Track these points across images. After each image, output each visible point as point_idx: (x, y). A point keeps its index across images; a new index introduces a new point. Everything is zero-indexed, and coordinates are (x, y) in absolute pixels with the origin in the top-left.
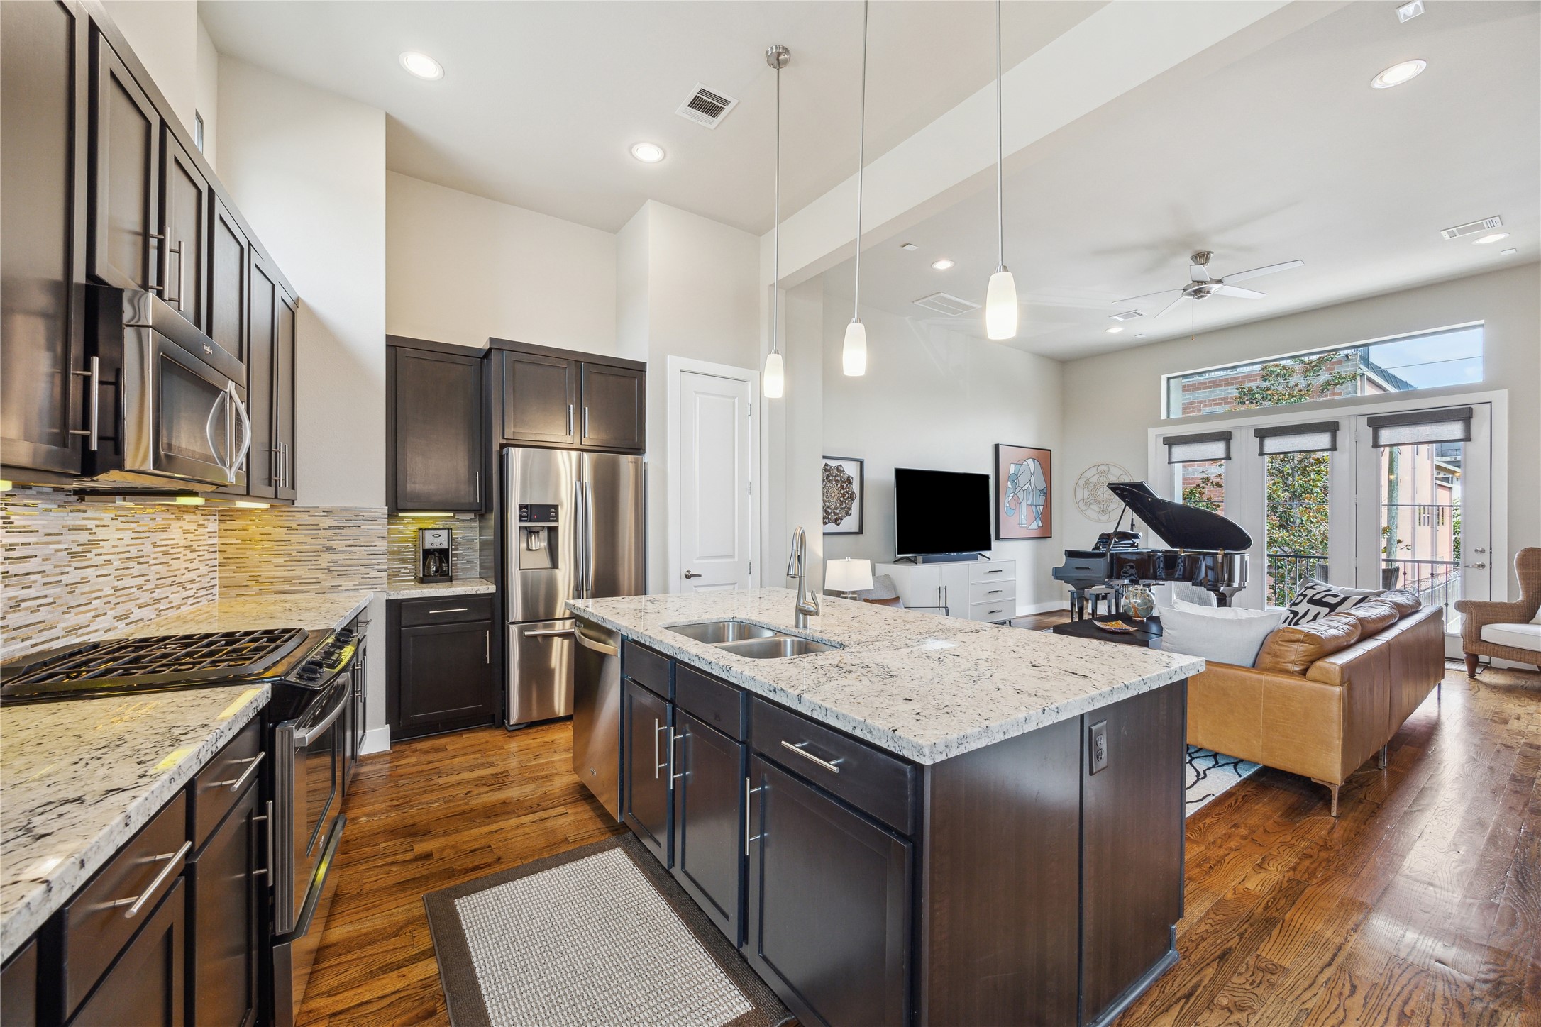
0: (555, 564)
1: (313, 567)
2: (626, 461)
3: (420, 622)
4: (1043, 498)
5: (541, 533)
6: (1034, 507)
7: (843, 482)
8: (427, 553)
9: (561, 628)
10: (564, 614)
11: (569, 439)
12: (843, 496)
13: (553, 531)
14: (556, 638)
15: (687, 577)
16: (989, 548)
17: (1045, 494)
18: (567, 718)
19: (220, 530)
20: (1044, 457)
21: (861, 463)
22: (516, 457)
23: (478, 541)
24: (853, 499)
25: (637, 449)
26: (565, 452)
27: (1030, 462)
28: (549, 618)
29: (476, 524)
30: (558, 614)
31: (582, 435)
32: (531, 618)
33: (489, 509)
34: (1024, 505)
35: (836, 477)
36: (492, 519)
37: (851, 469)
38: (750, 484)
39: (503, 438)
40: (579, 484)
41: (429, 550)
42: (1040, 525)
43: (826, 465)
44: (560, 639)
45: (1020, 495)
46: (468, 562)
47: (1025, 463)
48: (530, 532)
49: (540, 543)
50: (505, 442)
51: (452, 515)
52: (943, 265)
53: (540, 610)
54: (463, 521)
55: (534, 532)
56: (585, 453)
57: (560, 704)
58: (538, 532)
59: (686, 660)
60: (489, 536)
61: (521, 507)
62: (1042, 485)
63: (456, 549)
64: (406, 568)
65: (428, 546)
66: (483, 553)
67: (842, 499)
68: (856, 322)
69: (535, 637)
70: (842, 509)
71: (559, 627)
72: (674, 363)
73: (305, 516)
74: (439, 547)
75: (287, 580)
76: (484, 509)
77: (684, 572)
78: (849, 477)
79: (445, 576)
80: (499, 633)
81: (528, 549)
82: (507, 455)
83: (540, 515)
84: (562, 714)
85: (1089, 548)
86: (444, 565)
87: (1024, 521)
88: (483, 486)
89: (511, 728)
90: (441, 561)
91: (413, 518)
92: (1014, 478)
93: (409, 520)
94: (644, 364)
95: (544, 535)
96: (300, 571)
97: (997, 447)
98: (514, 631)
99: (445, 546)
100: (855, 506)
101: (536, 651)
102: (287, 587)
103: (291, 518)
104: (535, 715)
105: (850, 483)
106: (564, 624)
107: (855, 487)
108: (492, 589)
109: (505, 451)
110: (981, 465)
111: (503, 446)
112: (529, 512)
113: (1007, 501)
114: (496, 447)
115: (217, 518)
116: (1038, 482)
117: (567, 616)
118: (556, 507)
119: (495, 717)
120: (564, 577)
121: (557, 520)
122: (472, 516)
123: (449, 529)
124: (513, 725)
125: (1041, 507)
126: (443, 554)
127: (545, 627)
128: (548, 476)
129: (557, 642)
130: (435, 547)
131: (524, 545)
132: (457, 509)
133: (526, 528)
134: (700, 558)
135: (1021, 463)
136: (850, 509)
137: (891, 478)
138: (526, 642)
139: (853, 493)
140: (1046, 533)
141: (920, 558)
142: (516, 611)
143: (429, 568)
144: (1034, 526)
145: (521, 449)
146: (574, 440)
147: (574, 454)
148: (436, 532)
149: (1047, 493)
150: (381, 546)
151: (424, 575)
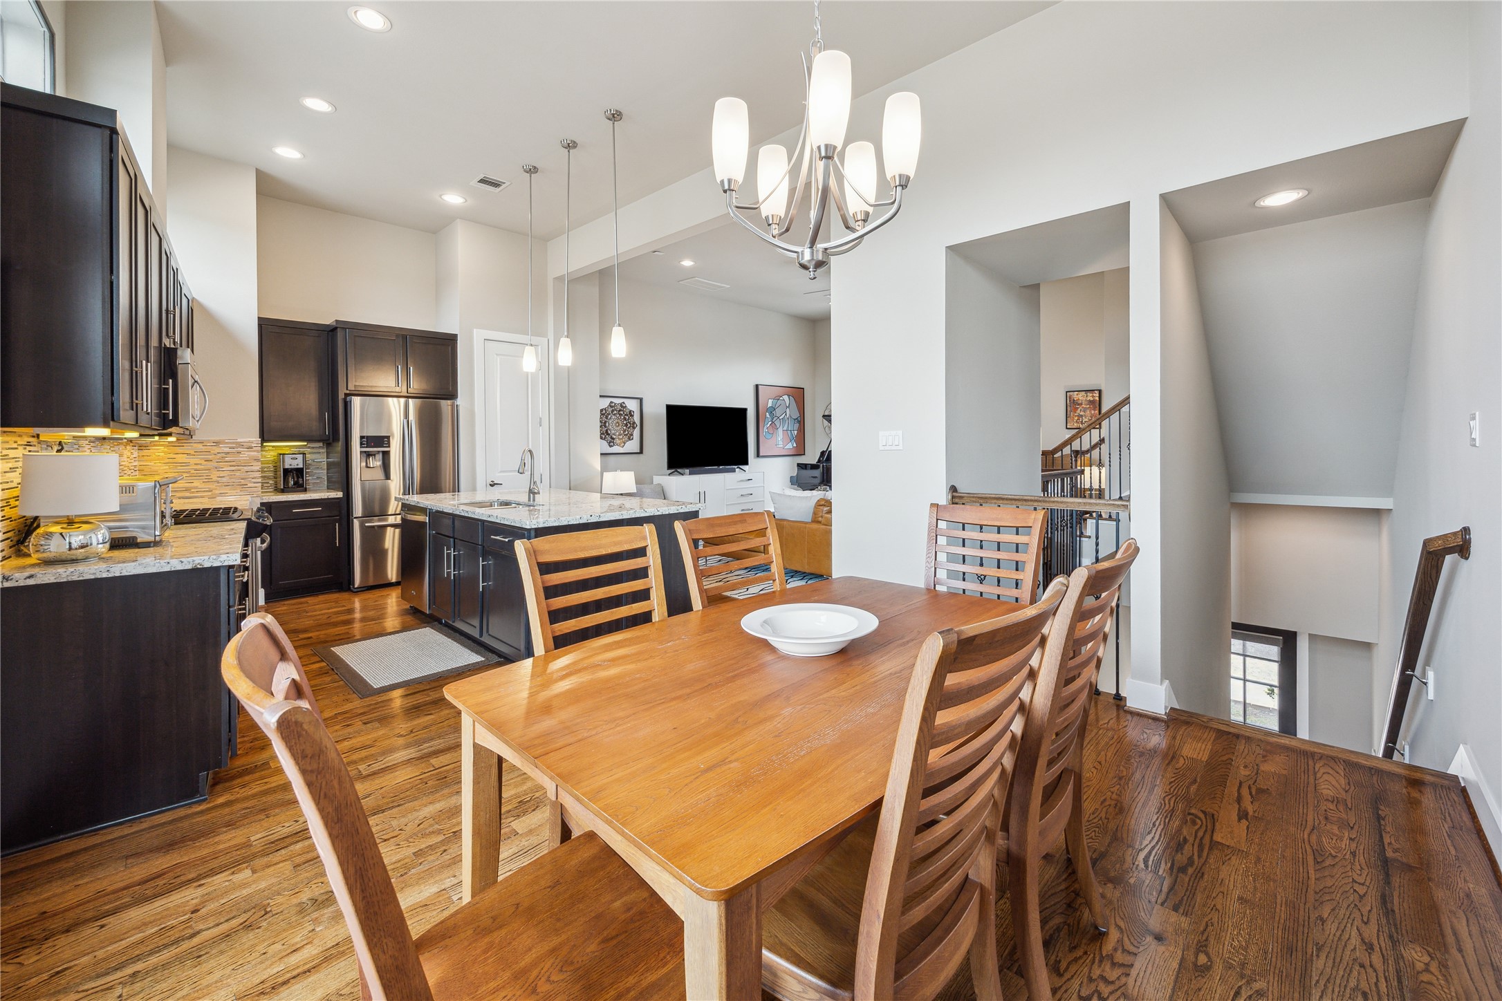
0: (388, 477)
1: (206, 480)
2: (445, 405)
3: (286, 518)
4: (797, 426)
5: (377, 456)
6: (789, 432)
7: (626, 415)
8: (287, 472)
9: (393, 520)
10: (396, 511)
11: (398, 389)
12: (626, 425)
13: (386, 455)
14: (389, 528)
15: (491, 485)
16: (746, 463)
17: (799, 422)
18: (398, 584)
19: (139, 456)
20: (798, 394)
21: (641, 400)
22: (356, 402)
23: (325, 463)
24: (634, 428)
25: (452, 396)
26: (395, 399)
27: (786, 397)
28: (383, 514)
29: (324, 450)
30: (391, 510)
31: (408, 386)
32: (369, 513)
33: (336, 439)
34: (780, 431)
35: (619, 411)
36: (339, 446)
37: (632, 405)
38: (541, 419)
39: (347, 389)
40: (405, 421)
41: (288, 469)
42: (795, 445)
43: (611, 402)
44: (393, 529)
45: (777, 423)
46: (318, 478)
47: (781, 398)
48: (368, 455)
49: (376, 462)
50: (348, 392)
51: (306, 443)
52: (687, 263)
53: (376, 507)
54: (313, 448)
55: (372, 455)
56: (410, 400)
57: (392, 572)
58: (374, 455)
59: (458, 513)
60: (336, 458)
61: (362, 437)
62: (796, 415)
63: (309, 469)
64: (268, 483)
65: (287, 466)
66: (330, 471)
67: (625, 428)
68: (565, 337)
69: (373, 527)
70: (625, 435)
71: (391, 520)
72: (479, 335)
73: (200, 446)
74: (296, 467)
75: (187, 490)
76: (331, 439)
77: (489, 482)
78: (630, 411)
79: (300, 487)
80: (345, 523)
81: (367, 467)
82: (351, 402)
83: (377, 443)
84: (394, 580)
85: (814, 461)
86: (300, 479)
87: (781, 443)
88: (331, 423)
89: (355, 590)
90: (298, 478)
91: (273, 447)
92: (772, 410)
93: (270, 448)
94: (456, 336)
95: (380, 457)
96: (196, 484)
97: (757, 386)
98: (356, 523)
99: (301, 466)
100: (636, 432)
101: (374, 538)
102: (188, 494)
103: (190, 448)
104: (371, 582)
105: (632, 416)
106: (396, 519)
107: (636, 419)
108: (340, 494)
109: (348, 398)
110: (743, 400)
111: (346, 395)
112: (367, 441)
113: (765, 428)
114: (341, 396)
115: (137, 448)
116: (793, 412)
117: (398, 512)
118: (388, 437)
119: (342, 583)
120: (396, 485)
121: (389, 447)
122: (321, 444)
123: (304, 454)
124: (357, 588)
125: (796, 432)
126: (299, 472)
127: (380, 520)
128: (382, 416)
129: (390, 531)
130: (293, 467)
131: (364, 464)
132: (309, 439)
133: (365, 452)
134: (501, 472)
135: (777, 398)
136: (632, 435)
137: (663, 412)
138: (366, 531)
139: (634, 423)
140: (800, 450)
141: (687, 471)
142: (358, 509)
143: (288, 482)
144: (790, 446)
145: (359, 398)
146: (403, 389)
147: (402, 400)
148: (294, 456)
149: (801, 422)
150: (256, 466)
151: (284, 487)
